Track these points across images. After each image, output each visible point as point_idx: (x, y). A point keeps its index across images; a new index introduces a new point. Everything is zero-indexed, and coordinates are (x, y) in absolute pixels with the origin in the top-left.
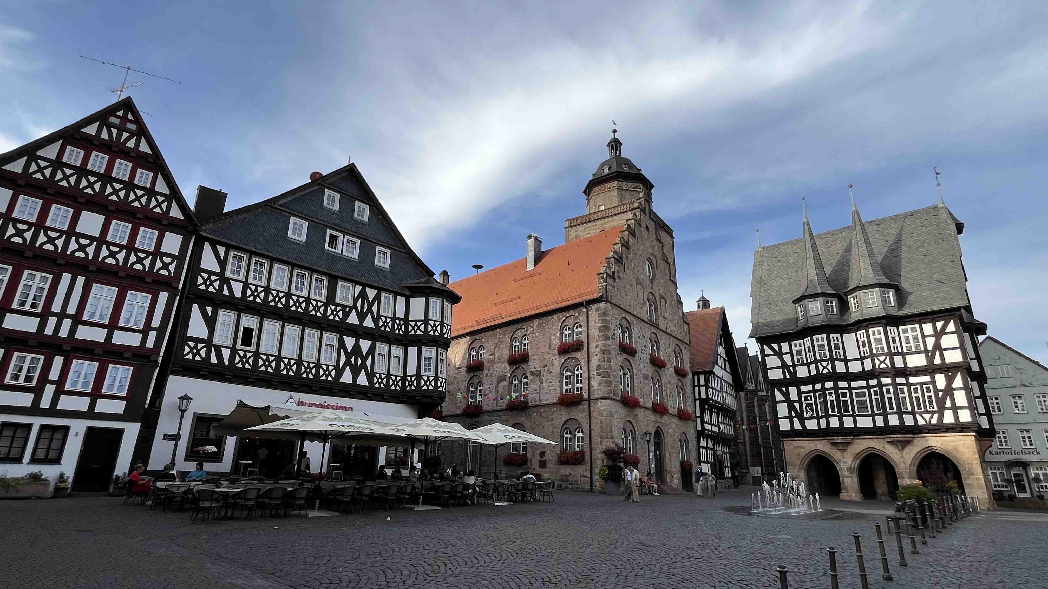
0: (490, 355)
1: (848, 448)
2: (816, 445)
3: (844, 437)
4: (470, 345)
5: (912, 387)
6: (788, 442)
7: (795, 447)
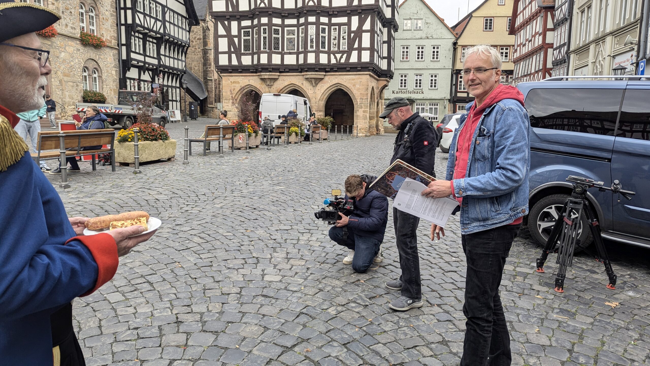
1: (275, 84)
2: (249, 81)
3: (271, 73)
5: (332, 27)
6: (226, 77)
7: (231, 82)
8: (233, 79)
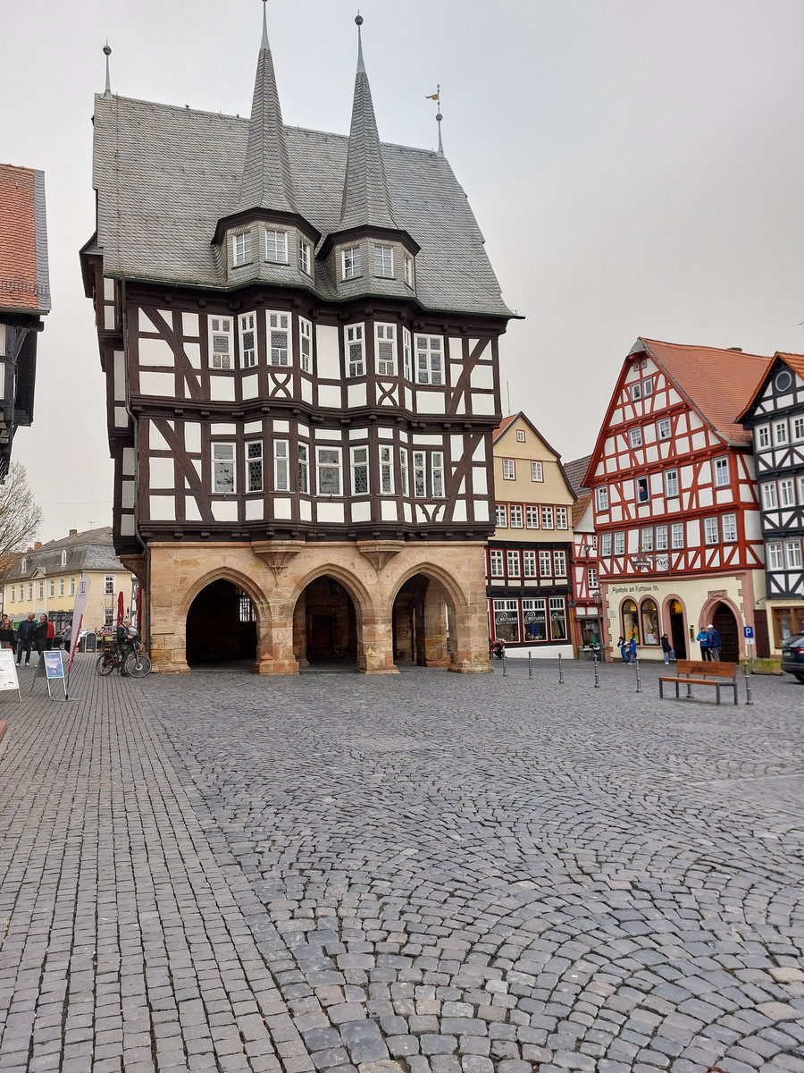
1: (289, 566)
2: (224, 558)
5: (415, 452)
6: (161, 551)
7: (176, 562)
8: (179, 555)
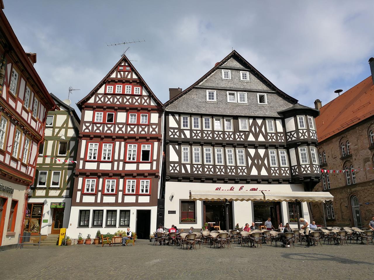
0: (355, 145)
4: (340, 142)
